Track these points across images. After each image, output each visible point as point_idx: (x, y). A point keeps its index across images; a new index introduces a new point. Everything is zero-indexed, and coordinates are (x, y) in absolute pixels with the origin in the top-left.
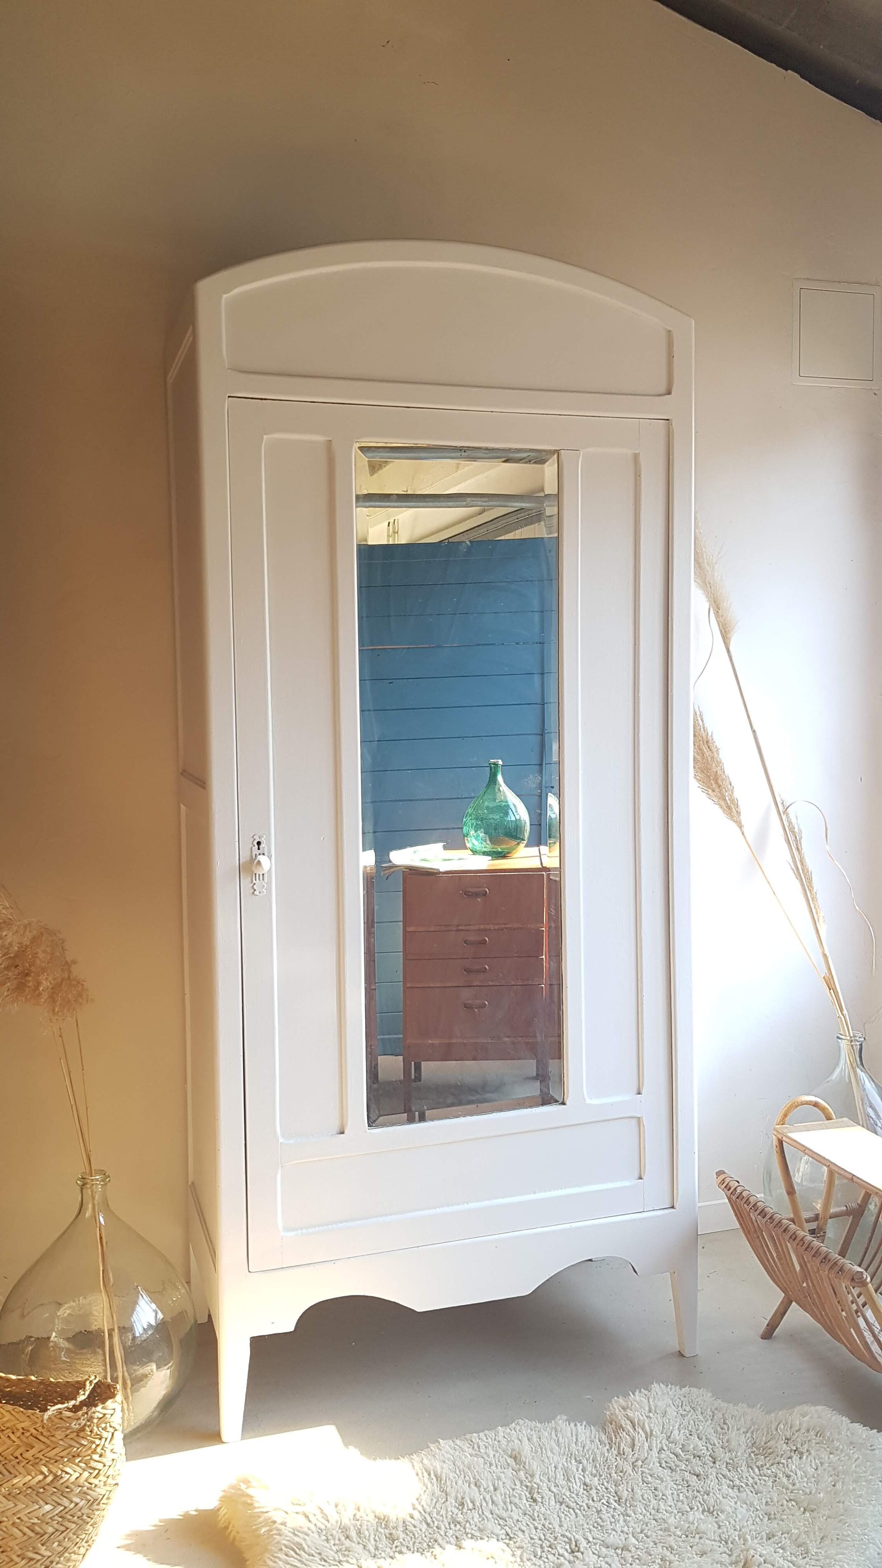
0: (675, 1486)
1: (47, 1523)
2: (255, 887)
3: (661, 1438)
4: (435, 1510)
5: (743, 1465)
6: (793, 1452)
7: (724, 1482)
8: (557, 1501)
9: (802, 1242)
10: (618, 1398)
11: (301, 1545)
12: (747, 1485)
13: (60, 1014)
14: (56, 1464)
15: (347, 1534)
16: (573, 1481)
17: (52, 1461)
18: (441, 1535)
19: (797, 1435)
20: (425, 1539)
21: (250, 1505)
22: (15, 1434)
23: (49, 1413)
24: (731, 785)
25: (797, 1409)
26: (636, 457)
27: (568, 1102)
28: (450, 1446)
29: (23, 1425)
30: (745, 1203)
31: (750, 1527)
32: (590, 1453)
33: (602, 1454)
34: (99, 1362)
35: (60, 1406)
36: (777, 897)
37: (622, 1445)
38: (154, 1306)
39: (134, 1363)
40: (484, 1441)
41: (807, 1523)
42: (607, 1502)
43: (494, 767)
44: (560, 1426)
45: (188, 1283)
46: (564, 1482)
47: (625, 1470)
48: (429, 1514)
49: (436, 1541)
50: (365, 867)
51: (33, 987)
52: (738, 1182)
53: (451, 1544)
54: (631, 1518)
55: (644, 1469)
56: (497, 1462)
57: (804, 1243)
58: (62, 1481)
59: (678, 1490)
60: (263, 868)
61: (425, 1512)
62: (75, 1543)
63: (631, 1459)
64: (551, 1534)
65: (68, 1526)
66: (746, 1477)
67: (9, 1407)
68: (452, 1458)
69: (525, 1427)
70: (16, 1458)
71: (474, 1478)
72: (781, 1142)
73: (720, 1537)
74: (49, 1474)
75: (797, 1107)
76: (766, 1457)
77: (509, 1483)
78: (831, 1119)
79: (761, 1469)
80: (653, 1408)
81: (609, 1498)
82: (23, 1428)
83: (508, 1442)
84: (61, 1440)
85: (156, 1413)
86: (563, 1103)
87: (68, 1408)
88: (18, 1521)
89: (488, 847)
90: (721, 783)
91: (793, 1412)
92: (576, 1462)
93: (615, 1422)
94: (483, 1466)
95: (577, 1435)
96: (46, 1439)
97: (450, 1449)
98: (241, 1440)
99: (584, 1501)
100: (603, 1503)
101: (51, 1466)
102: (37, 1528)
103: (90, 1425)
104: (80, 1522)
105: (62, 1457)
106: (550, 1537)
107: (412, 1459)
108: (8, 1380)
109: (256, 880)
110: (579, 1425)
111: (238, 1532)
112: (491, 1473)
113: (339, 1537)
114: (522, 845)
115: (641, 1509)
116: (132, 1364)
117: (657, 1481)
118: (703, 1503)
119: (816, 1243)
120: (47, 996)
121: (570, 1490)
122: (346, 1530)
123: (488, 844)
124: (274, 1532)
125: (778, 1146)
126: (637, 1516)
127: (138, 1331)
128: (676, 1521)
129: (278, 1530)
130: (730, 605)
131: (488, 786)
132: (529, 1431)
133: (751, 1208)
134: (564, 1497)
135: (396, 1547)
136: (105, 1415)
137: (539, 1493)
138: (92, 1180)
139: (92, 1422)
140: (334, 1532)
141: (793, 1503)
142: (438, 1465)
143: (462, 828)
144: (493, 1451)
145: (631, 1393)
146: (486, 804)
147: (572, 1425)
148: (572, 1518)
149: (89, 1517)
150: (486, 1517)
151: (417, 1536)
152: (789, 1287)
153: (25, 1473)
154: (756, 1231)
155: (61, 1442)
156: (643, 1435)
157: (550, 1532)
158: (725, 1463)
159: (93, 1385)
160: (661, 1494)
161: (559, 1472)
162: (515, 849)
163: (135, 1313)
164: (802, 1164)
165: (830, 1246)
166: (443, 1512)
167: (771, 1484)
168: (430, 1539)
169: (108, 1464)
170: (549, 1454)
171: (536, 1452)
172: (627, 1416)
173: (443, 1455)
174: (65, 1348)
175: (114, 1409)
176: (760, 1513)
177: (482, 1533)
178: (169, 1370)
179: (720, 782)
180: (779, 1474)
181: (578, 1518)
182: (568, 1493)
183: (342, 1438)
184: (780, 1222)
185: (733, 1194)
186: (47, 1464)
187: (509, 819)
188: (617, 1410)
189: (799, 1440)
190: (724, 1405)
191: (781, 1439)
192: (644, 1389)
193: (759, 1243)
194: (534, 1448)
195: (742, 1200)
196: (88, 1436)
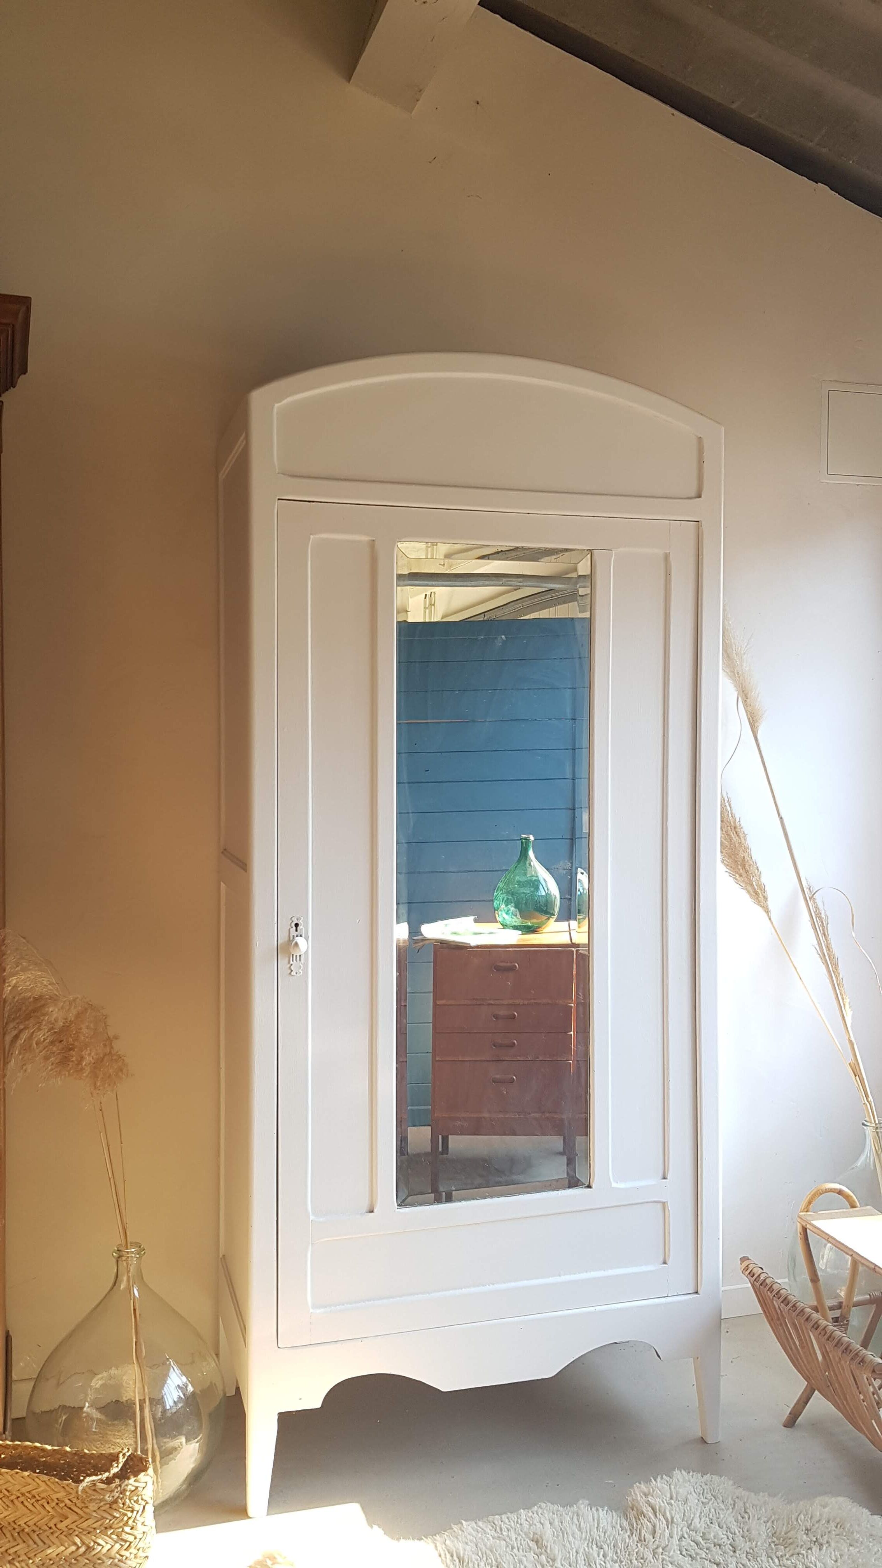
2: (292, 968)
3: (681, 1526)
5: (763, 1555)
6: (813, 1543)
9: (824, 1331)
10: (640, 1483)
13: (101, 1088)
14: (89, 1535)
17: (85, 1533)
19: (817, 1525)
22: (50, 1505)
23: (84, 1484)
24: (758, 870)
25: (819, 1500)
26: (667, 557)
27: (594, 1186)
28: (472, 1528)
29: (58, 1495)
30: (768, 1290)
32: (611, 1539)
33: (623, 1540)
34: (130, 1434)
35: (94, 1478)
36: (803, 983)
37: (643, 1532)
38: (184, 1379)
39: (164, 1436)
40: (506, 1524)
43: (526, 843)
44: (582, 1510)
45: (217, 1355)
47: (645, 1557)
50: (398, 940)
51: (76, 1062)
52: (762, 1269)
55: (664, 1556)
56: (519, 1545)
57: (826, 1333)
58: (93, 1553)
60: (300, 950)
63: (652, 1546)
67: (46, 1478)
68: (475, 1540)
69: (547, 1510)
70: (50, 1528)
71: (496, 1561)
72: (805, 1230)
74: (82, 1545)
75: (821, 1194)
76: (786, 1547)
78: (855, 1207)
79: (781, 1559)
80: (674, 1495)
82: (57, 1499)
83: (530, 1525)
84: (95, 1511)
86: (589, 1187)
87: (102, 1480)
89: (517, 921)
90: (748, 869)
91: (814, 1502)
92: (597, 1547)
93: (636, 1508)
94: (505, 1550)
95: (598, 1521)
96: (79, 1510)
97: (472, 1531)
98: (268, 1515)
101: (84, 1537)
103: (123, 1497)
105: (95, 1529)
107: (435, 1540)
108: (43, 1450)
109: (293, 961)
110: (600, 1510)
112: (512, 1556)
114: (552, 920)
116: (162, 1436)
119: (838, 1333)
120: (89, 1070)
123: (518, 918)
125: (802, 1233)
127: (169, 1403)
130: (758, 693)
131: (519, 861)
132: (551, 1514)
133: (774, 1296)
136: (137, 1488)
138: (128, 1252)
139: (125, 1494)
142: (460, 1546)
143: (492, 902)
144: (516, 1534)
145: (653, 1479)
146: (517, 878)
147: (594, 1509)
152: (811, 1376)
153: (59, 1544)
154: (779, 1319)
155: (94, 1514)
156: (664, 1522)
158: (745, 1552)
159: (126, 1458)
161: (581, 1558)
162: (546, 923)
163: (166, 1385)
164: (827, 1251)
165: (852, 1338)
169: (139, 1537)
170: (571, 1538)
171: (558, 1536)
172: (648, 1502)
174: (97, 1419)
175: (146, 1482)
178: (198, 1444)
179: (747, 867)
180: (798, 1565)
183: (366, 1516)
184: (802, 1311)
185: (757, 1280)
186: (80, 1535)
187: (540, 894)
188: (639, 1496)
189: (819, 1531)
190: (745, 1493)
191: (801, 1529)
192: (666, 1475)
193: (782, 1331)
194: (555, 1532)
195: (765, 1287)
196: (121, 1508)
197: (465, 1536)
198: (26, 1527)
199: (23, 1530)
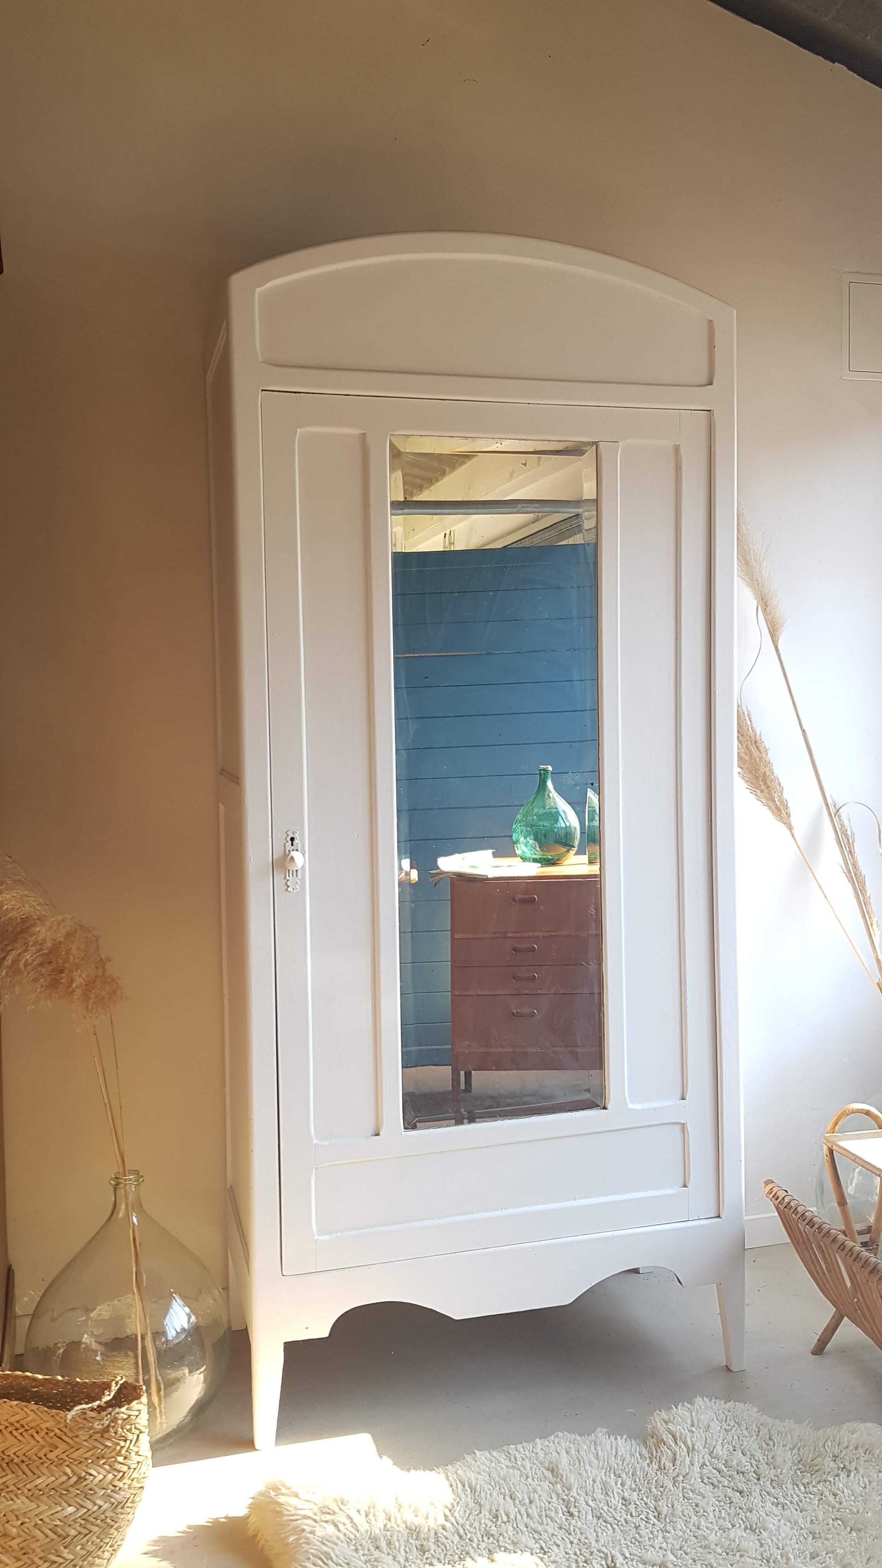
0: (717, 1503)
1: (70, 1525)
2: (289, 883)
3: (703, 1453)
4: (468, 1522)
5: (788, 1482)
6: (841, 1469)
7: (767, 1499)
8: (594, 1515)
9: (851, 1252)
10: (660, 1411)
11: (329, 1554)
12: (792, 1503)
13: (93, 1011)
14: (80, 1465)
15: (377, 1545)
16: (612, 1495)
17: (76, 1463)
18: (473, 1547)
19: (845, 1452)
20: (457, 1551)
21: (279, 1514)
22: (40, 1434)
23: (73, 1413)
24: (780, 786)
25: (845, 1426)
26: (677, 448)
27: (609, 1107)
28: (486, 1458)
29: (48, 1425)
30: (793, 1213)
31: (793, 1547)
32: (630, 1466)
33: (642, 1468)
35: (84, 1406)
36: (828, 901)
37: (663, 1459)
38: (187, 1310)
39: (167, 1367)
40: (521, 1453)
41: (853, 1543)
42: (646, 1518)
43: (544, 774)
44: (599, 1439)
45: (225, 1289)
46: (602, 1496)
47: (665, 1485)
48: (462, 1526)
49: (468, 1553)
51: (66, 984)
52: (787, 1191)
53: (483, 1557)
54: (670, 1534)
55: (685, 1485)
56: (533, 1474)
57: (853, 1254)
58: (85, 1483)
59: (720, 1506)
60: (296, 864)
61: (458, 1524)
62: (99, 1547)
63: (672, 1474)
64: (587, 1549)
65: (91, 1529)
66: (791, 1495)
67: (35, 1407)
68: (488, 1470)
69: (564, 1439)
70: (40, 1458)
71: (510, 1491)
72: (831, 1151)
73: (762, 1554)
74: (73, 1475)
75: (848, 1115)
76: (812, 1475)
77: (545, 1497)
79: (807, 1486)
80: (696, 1422)
81: (648, 1513)
82: (47, 1428)
83: (546, 1454)
84: (85, 1440)
85: (188, 1418)
86: (605, 1108)
87: (92, 1408)
88: (40, 1522)
89: (536, 853)
90: (770, 784)
91: (842, 1428)
92: (615, 1476)
93: (656, 1435)
94: (519, 1479)
95: (617, 1449)
96: (69, 1439)
97: (486, 1461)
98: (275, 1446)
99: (622, 1516)
100: (642, 1519)
101: (75, 1468)
102: (60, 1531)
103: (114, 1426)
104: (104, 1525)
105: (86, 1459)
106: (586, 1552)
107: (447, 1469)
108: (35, 1380)
109: (289, 876)
110: (619, 1438)
111: (267, 1541)
112: (527, 1485)
113: (368, 1547)
114: (573, 852)
115: (681, 1525)
116: (164, 1368)
117: (698, 1497)
118: (745, 1520)
119: (866, 1255)
120: (80, 993)
121: (608, 1504)
122: (376, 1540)
123: (537, 851)
124: (303, 1541)
125: (828, 1155)
126: (677, 1533)
127: (171, 1334)
128: (717, 1538)
129: (306, 1539)
130: (779, 600)
131: (538, 791)
132: (568, 1443)
133: (799, 1218)
134: (602, 1511)
135: (427, 1559)
136: (129, 1416)
137: (575, 1507)
138: (126, 1180)
139: (117, 1423)
140: (364, 1542)
141: (839, 1521)
142: (473, 1476)
143: (511, 836)
144: (531, 1463)
145: (673, 1407)
146: (536, 810)
147: (612, 1438)
148: (609, 1533)
149: (113, 1521)
150: (520, 1530)
151: (448, 1547)
152: (839, 1302)
153: (49, 1475)
154: (804, 1243)
155: (85, 1443)
156: (685, 1449)
157: (585, 1547)
158: (770, 1480)
159: (119, 1386)
160: (702, 1511)
161: (597, 1486)
162: (565, 856)
163: (168, 1316)
164: (855, 1174)
166: (476, 1524)
167: (817, 1502)
168: (462, 1551)
169: (133, 1466)
170: (587, 1467)
171: (574, 1465)
172: (668, 1430)
173: (478, 1467)
174: (98, 1350)
175: (140, 1411)
176: (804, 1532)
177: (516, 1546)
178: (202, 1375)
179: (768, 782)
180: (825, 1492)
181: (615, 1534)
182: (606, 1508)
183: (377, 1446)
184: (828, 1232)
185: (781, 1203)
186: (71, 1465)
187: (559, 826)
188: (659, 1424)
189: (847, 1457)
190: (770, 1420)
191: (828, 1456)
192: (687, 1403)
193: (808, 1255)
194: (572, 1461)
195: (790, 1209)
196: (113, 1438)
197: (477, 1466)
198: (15, 1457)
199: (12, 1460)
